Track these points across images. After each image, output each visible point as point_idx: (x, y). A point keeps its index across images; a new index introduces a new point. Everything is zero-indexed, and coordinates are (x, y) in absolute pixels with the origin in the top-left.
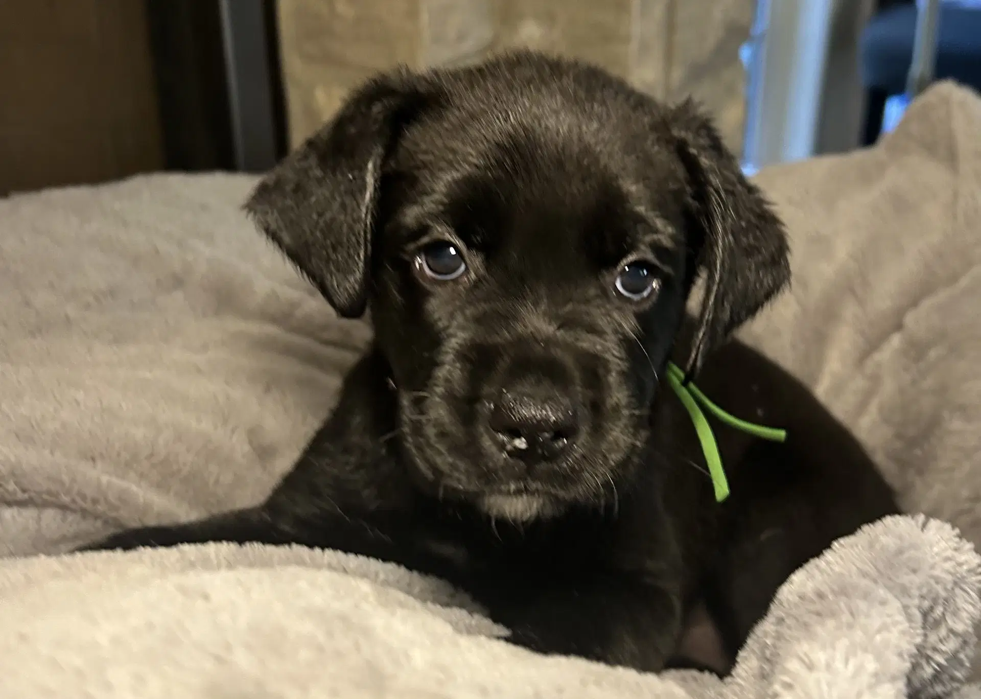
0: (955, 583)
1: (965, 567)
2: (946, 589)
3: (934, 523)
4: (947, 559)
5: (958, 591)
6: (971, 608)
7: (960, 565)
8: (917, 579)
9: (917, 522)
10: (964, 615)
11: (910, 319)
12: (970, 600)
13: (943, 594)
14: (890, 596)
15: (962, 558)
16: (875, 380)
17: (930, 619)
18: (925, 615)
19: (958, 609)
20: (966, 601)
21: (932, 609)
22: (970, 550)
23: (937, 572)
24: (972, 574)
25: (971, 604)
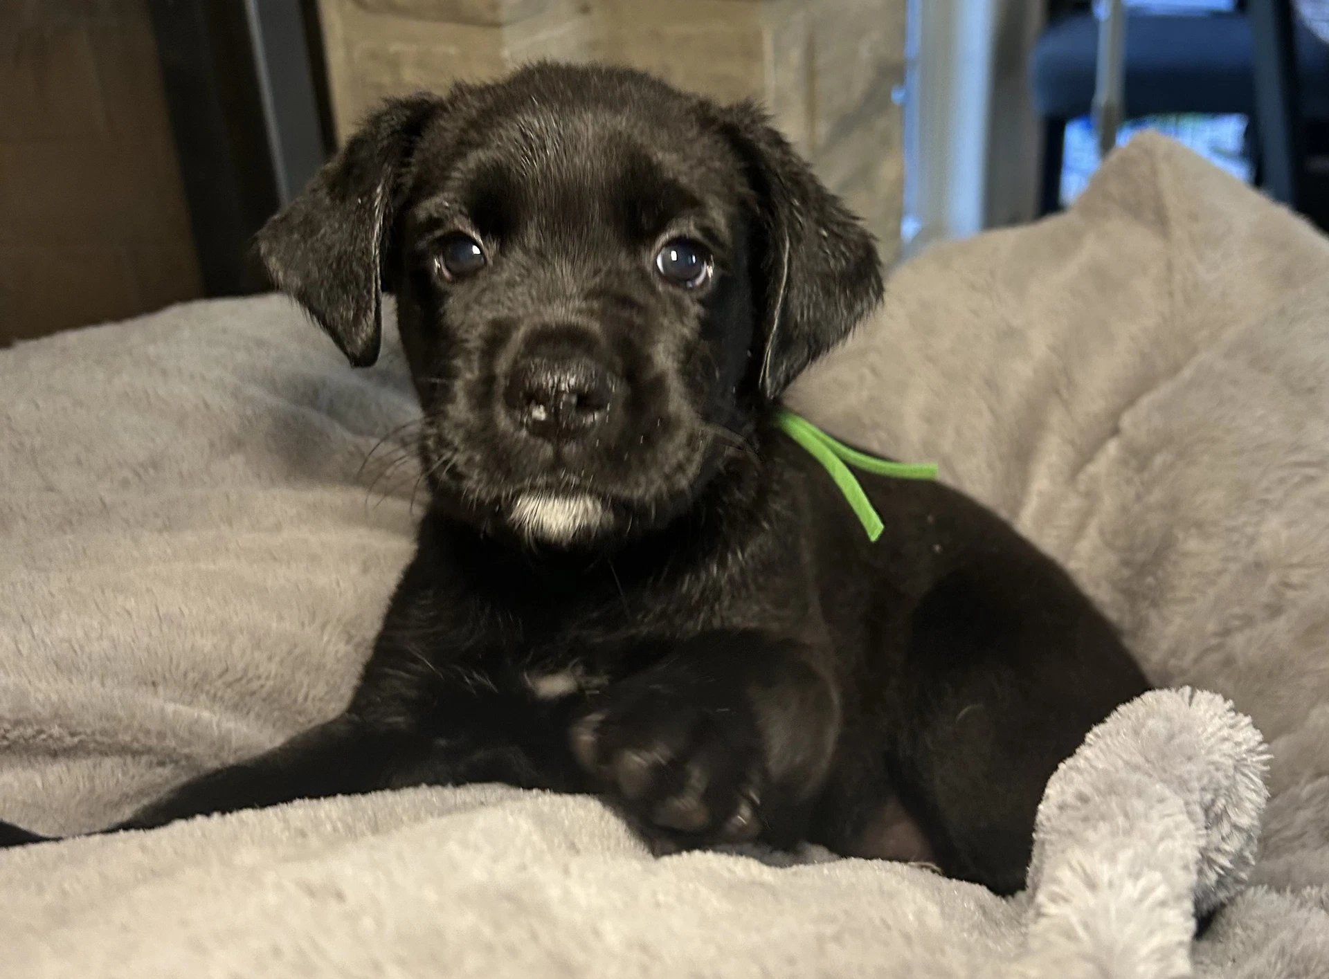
0: (1235, 768)
1: (1244, 747)
2: (1227, 777)
3: (1203, 696)
4: (1225, 739)
5: (1239, 777)
6: (1254, 796)
7: (1238, 744)
8: (1193, 768)
9: (1182, 695)
10: (1248, 805)
11: (1126, 421)
12: (1253, 787)
13: (1225, 783)
14: (1167, 793)
15: (1240, 737)
16: (1091, 496)
17: (1212, 815)
18: (1207, 810)
19: (1241, 799)
20: (1248, 788)
21: (1213, 801)
22: (1247, 725)
23: (1216, 757)
24: (1252, 754)
25: (1255, 791)
